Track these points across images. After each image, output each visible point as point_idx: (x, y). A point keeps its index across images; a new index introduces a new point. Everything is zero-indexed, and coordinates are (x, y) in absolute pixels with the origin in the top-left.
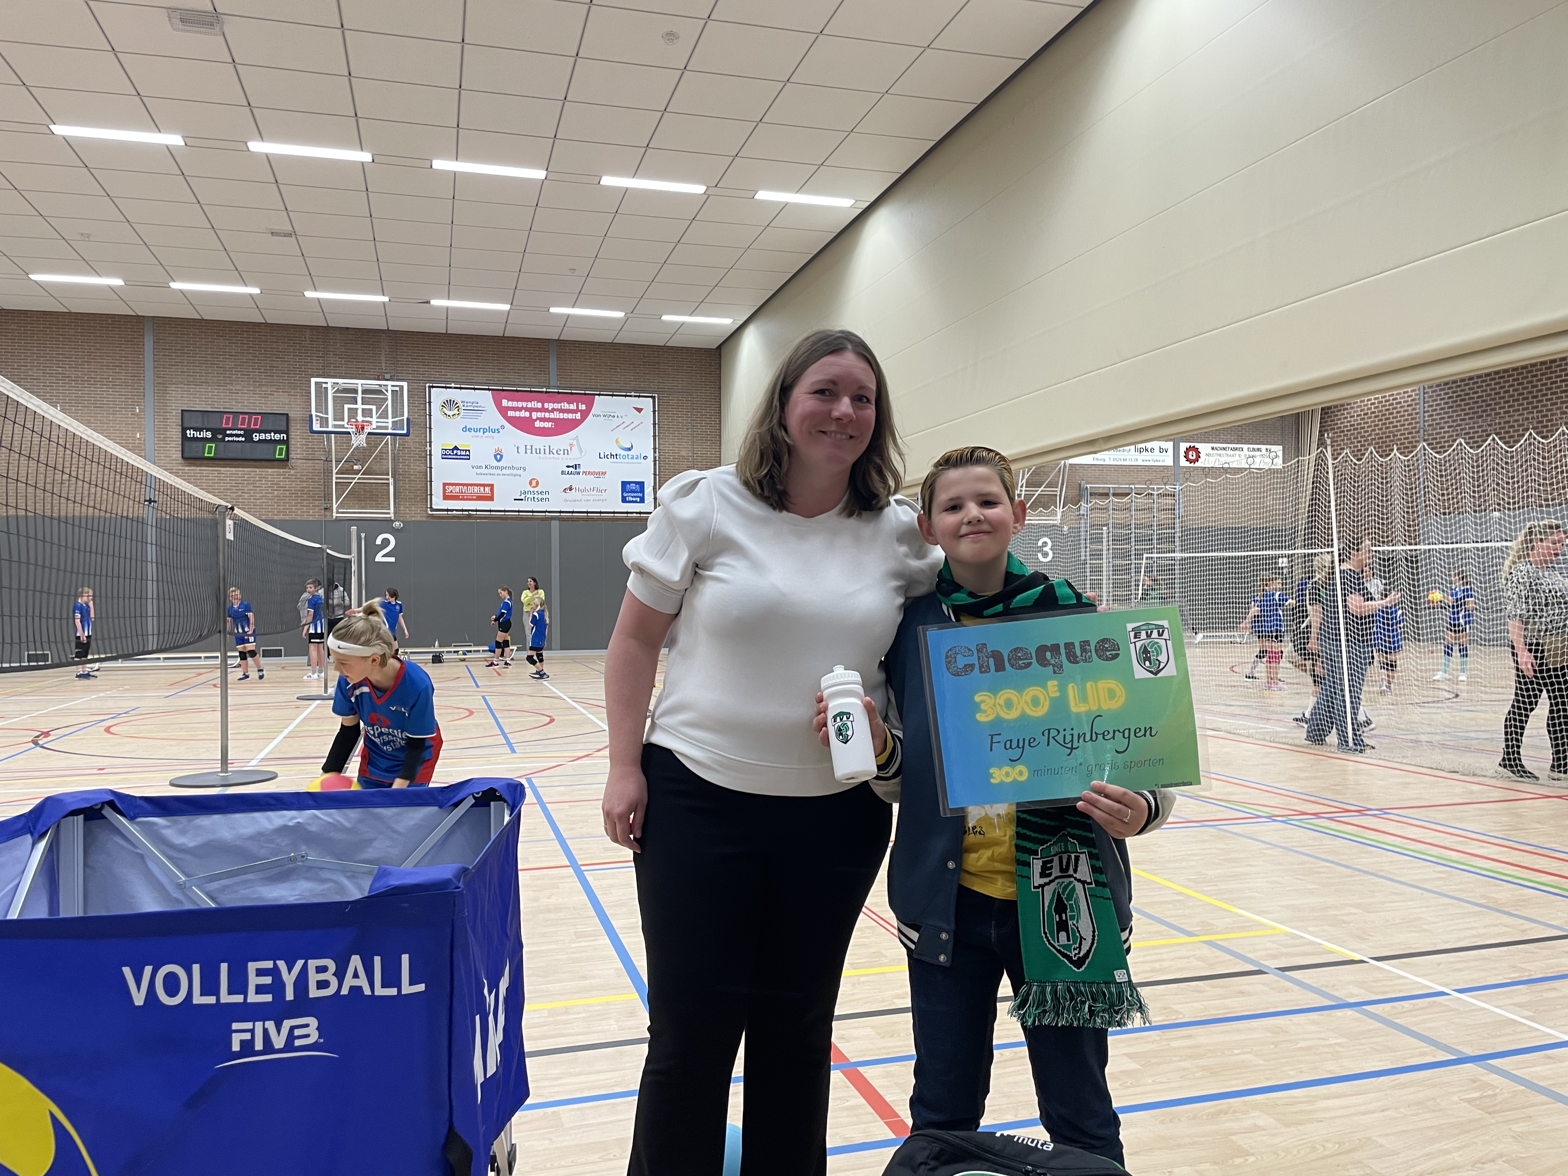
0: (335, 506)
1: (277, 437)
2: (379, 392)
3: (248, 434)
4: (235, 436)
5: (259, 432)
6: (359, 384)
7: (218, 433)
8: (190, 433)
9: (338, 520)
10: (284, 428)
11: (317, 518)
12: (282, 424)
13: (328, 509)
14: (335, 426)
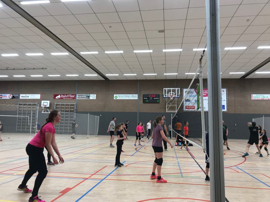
0: (167, 110)
1: (158, 98)
2: (175, 90)
3: (153, 98)
4: (151, 98)
5: (155, 98)
6: (172, 89)
7: (149, 98)
8: (144, 98)
9: (167, 113)
10: (158, 97)
11: (163, 112)
12: (158, 96)
13: (166, 111)
14: (167, 96)
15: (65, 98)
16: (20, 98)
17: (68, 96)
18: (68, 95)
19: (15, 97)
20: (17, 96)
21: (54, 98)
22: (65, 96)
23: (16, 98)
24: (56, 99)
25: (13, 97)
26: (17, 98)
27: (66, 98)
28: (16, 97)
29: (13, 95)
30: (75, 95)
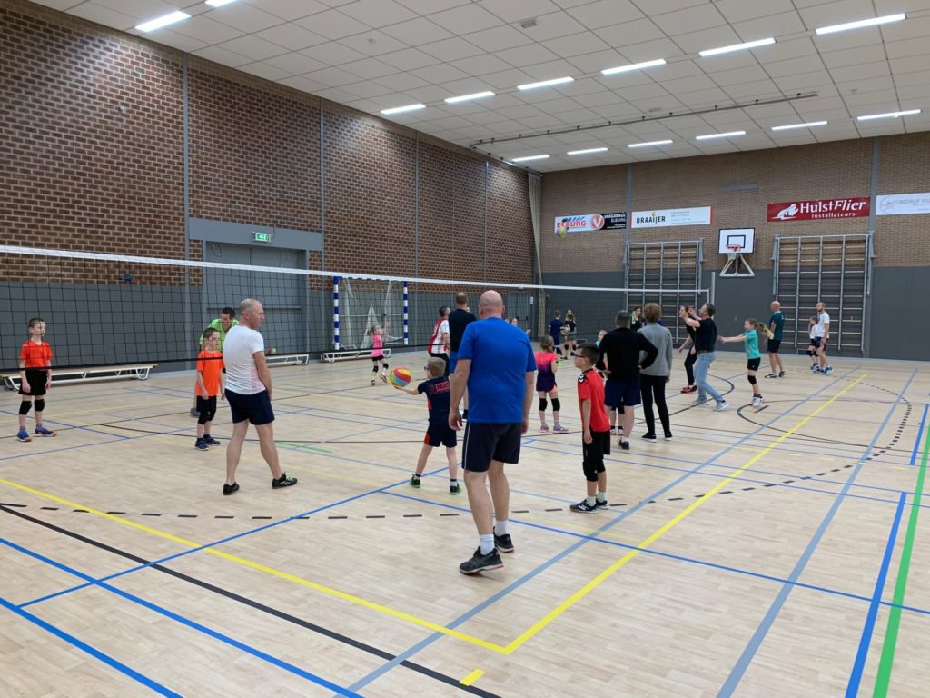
15: (821, 213)
16: (633, 227)
17: (831, 204)
18: (834, 203)
19: (613, 224)
20: (622, 220)
21: (769, 221)
22: (820, 207)
23: (617, 226)
24: (779, 223)
25: (608, 224)
26: (621, 226)
27: (825, 213)
28: (618, 223)
29: (607, 217)
30: (868, 200)
